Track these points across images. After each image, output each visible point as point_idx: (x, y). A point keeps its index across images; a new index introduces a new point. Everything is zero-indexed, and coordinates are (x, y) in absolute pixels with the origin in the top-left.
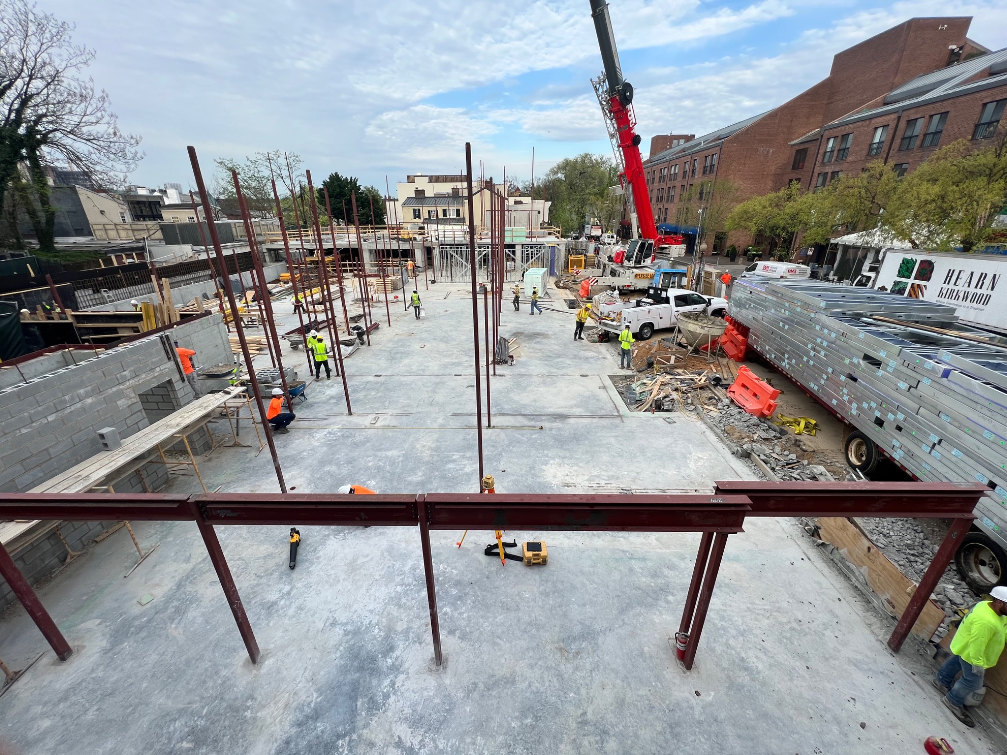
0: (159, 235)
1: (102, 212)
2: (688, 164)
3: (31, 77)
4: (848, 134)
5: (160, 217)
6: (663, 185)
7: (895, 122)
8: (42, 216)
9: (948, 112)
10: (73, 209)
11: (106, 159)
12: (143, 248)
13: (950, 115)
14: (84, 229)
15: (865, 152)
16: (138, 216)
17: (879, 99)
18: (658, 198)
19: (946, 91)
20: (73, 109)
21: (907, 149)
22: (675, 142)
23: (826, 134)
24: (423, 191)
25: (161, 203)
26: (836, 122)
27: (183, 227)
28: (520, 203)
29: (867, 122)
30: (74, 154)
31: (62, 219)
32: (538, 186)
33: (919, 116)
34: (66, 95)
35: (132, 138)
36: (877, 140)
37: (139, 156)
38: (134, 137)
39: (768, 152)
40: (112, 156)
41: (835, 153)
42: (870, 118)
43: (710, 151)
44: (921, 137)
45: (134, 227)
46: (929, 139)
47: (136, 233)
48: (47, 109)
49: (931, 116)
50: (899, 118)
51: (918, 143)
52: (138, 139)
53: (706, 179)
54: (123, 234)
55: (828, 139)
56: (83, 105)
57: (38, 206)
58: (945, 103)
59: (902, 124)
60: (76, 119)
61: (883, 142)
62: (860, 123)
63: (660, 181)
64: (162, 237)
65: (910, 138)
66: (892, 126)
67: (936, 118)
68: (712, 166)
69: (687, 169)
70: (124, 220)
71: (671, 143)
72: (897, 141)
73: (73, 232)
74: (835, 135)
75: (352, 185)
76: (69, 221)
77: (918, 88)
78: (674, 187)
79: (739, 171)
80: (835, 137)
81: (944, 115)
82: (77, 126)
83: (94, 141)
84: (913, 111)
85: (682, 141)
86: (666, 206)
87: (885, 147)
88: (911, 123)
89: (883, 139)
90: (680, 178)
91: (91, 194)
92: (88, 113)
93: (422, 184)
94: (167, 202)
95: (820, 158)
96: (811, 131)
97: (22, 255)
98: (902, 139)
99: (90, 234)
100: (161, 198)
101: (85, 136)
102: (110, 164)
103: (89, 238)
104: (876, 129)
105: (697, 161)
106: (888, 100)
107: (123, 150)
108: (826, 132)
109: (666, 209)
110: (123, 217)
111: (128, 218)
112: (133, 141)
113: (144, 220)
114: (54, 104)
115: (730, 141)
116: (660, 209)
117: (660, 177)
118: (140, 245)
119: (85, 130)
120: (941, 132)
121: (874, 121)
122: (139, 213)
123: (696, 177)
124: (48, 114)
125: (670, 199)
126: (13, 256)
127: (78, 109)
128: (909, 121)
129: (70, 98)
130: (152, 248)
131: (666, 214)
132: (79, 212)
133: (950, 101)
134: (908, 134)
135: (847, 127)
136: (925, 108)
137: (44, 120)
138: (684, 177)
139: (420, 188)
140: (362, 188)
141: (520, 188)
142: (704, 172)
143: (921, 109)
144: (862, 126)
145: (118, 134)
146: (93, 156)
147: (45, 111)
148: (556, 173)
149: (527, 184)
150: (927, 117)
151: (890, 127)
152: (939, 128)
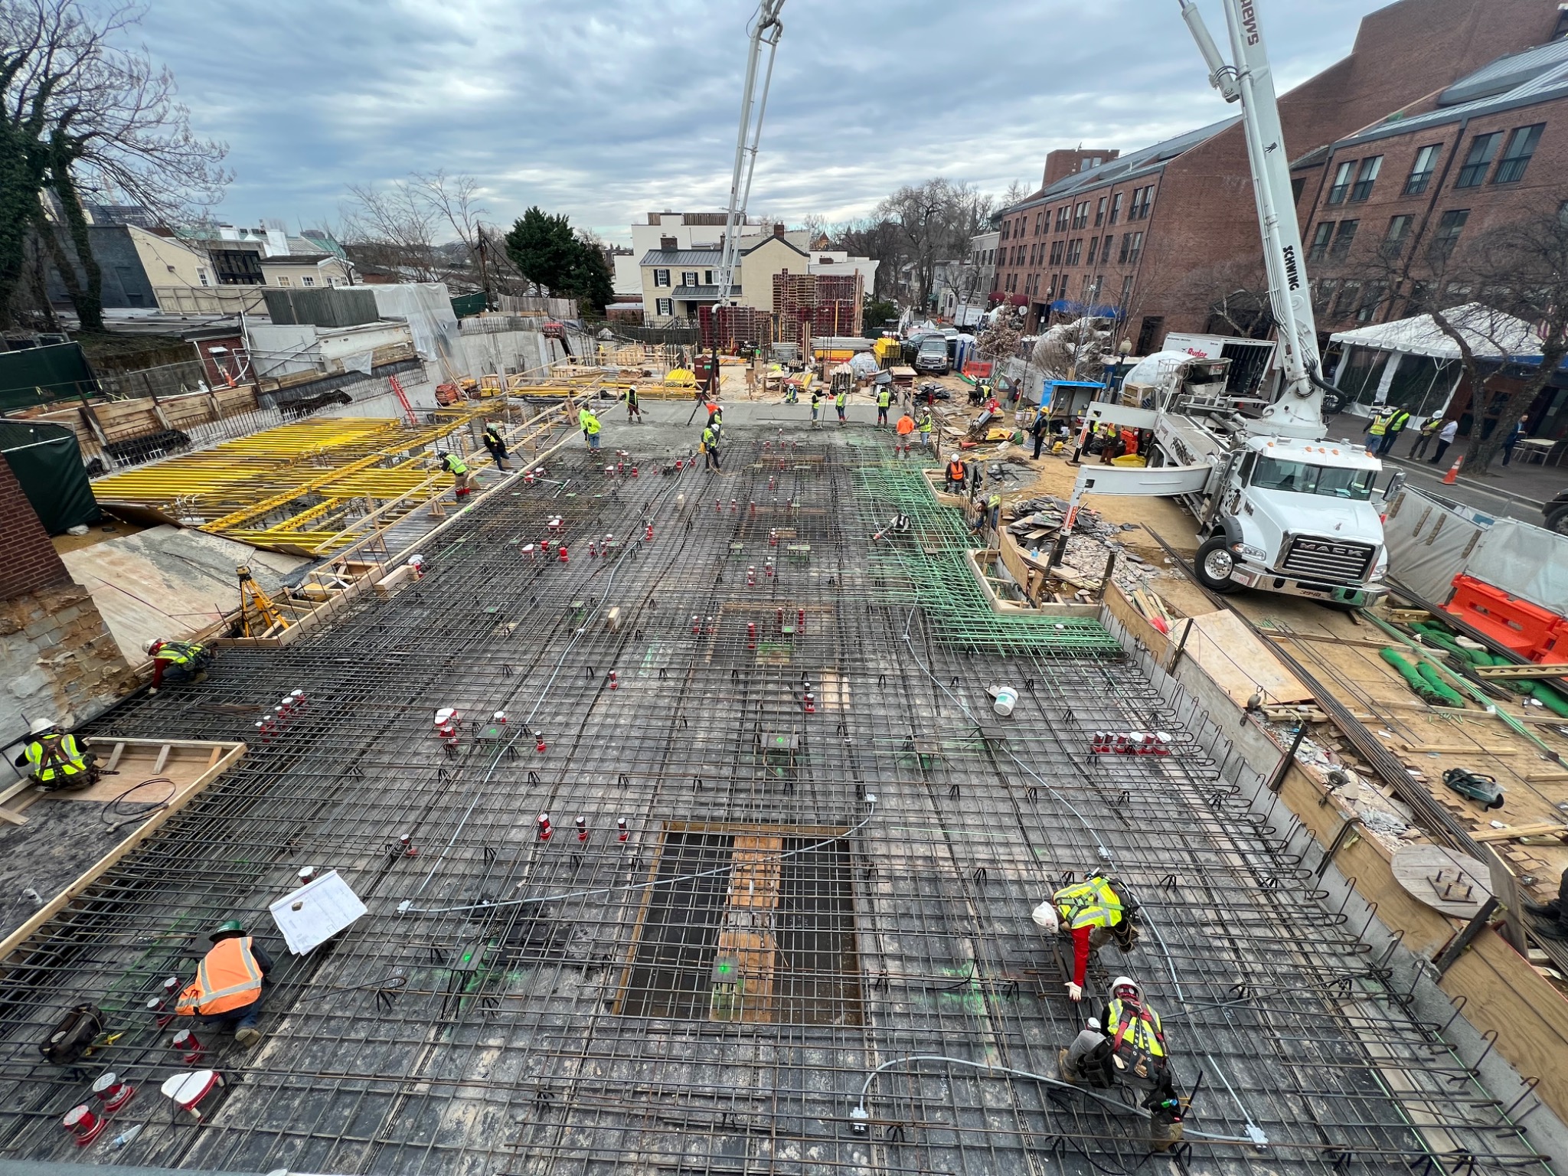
0: (262, 307)
1: (170, 269)
2: (1105, 202)
3: (52, 45)
4: (1374, 158)
5: (260, 278)
6: (1061, 236)
7: (1455, 138)
8: (82, 276)
9: (1544, 124)
10: (126, 263)
11: (175, 183)
12: (238, 330)
13: (1547, 128)
14: (142, 295)
15: (1398, 189)
16: (226, 276)
17: (1430, 96)
18: (1052, 257)
19: (1544, 86)
20: (120, 98)
21: (1470, 185)
22: (1086, 161)
23: (1339, 156)
24: (674, 241)
25: (261, 254)
26: (1355, 135)
27: (299, 296)
28: (829, 261)
29: (1408, 138)
30: (124, 173)
31: (111, 280)
32: (858, 234)
33: (1495, 129)
34: (106, 74)
35: (213, 146)
36: (1420, 168)
37: (225, 176)
38: (217, 144)
39: (1239, 184)
40: (184, 177)
41: (1350, 189)
42: (1413, 131)
43: (1143, 180)
44: (1494, 165)
45: (222, 294)
46: (1508, 168)
47: (224, 303)
48: (80, 98)
49: (1515, 130)
50: (1461, 132)
51: (1489, 174)
52: (224, 148)
53: (1134, 228)
54: (205, 304)
55: (1340, 165)
56: (135, 92)
57: (73, 257)
58: (1543, 108)
59: (1466, 142)
60: (126, 115)
61: (1430, 172)
62: (1396, 139)
63: (1057, 230)
64: (266, 311)
65: (1477, 166)
66: (1449, 143)
67: (1524, 134)
68: (1145, 206)
69: (1103, 210)
70: (204, 282)
71: (1079, 164)
72: (1455, 171)
73: (128, 301)
74: (1352, 157)
75: (561, 228)
76: (119, 283)
77: (1497, 80)
78: (1080, 240)
79: (1189, 215)
80: (1353, 162)
81: (1537, 129)
82: (127, 128)
83: (155, 153)
84: (1485, 120)
85: (1097, 161)
86: (1065, 272)
87: (1433, 182)
88: (1480, 141)
89: (1430, 168)
90: (1090, 226)
91: (152, 239)
92: (143, 105)
93: (672, 228)
94: (270, 252)
95: (1324, 195)
96: (1313, 148)
97: (58, 341)
98: (1463, 168)
99: (153, 303)
100: (260, 245)
101: (141, 145)
102: (182, 191)
103: (153, 311)
104: (1421, 149)
105: (1120, 198)
106: (1446, 99)
107: (199, 167)
108: (1338, 153)
109: (1066, 277)
110: (203, 277)
111: (212, 280)
112: (215, 153)
113: (236, 283)
114: (89, 90)
115: (1175, 165)
116: (1055, 276)
117: (1058, 222)
118: (234, 323)
119: (140, 134)
120: (1529, 158)
121: (1418, 136)
122: (227, 271)
123: (1118, 223)
124: (81, 107)
125: (1072, 260)
126: (44, 341)
127: (129, 99)
128: (1477, 138)
129: (113, 79)
130: (253, 331)
131: (1064, 285)
132: (135, 268)
133: (1549, 105)
134: (1474, 159)
135: (1374, 145)
136: (1507, 115)
137: (77, 117)
138: (1097, 224)
139: (669, 236)
140: (575, 232)
141: (828, 235)
142: (1131, 217)
143: (1500, 117)
144: (1398, 143)
145: (192, 140)
146: (156, 178)
147: (75, 101)
148: (887, 211)
149: (840, 229)
150: (1508, 131)
151: (1445, 147)
152: (1526, 152)
